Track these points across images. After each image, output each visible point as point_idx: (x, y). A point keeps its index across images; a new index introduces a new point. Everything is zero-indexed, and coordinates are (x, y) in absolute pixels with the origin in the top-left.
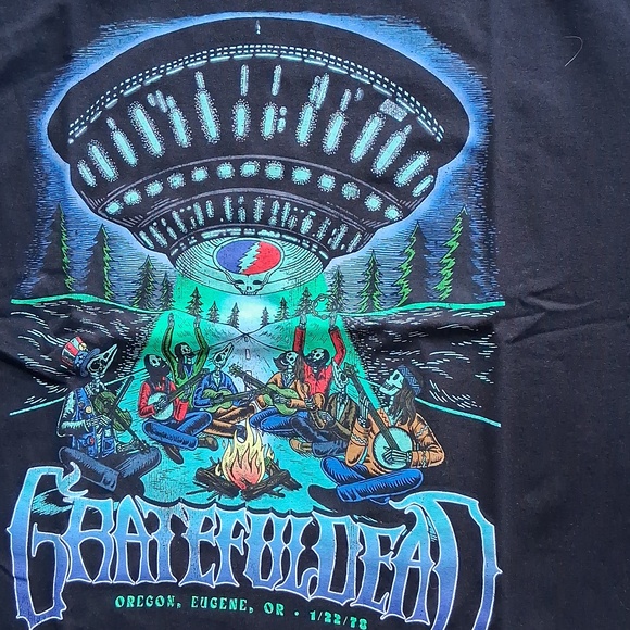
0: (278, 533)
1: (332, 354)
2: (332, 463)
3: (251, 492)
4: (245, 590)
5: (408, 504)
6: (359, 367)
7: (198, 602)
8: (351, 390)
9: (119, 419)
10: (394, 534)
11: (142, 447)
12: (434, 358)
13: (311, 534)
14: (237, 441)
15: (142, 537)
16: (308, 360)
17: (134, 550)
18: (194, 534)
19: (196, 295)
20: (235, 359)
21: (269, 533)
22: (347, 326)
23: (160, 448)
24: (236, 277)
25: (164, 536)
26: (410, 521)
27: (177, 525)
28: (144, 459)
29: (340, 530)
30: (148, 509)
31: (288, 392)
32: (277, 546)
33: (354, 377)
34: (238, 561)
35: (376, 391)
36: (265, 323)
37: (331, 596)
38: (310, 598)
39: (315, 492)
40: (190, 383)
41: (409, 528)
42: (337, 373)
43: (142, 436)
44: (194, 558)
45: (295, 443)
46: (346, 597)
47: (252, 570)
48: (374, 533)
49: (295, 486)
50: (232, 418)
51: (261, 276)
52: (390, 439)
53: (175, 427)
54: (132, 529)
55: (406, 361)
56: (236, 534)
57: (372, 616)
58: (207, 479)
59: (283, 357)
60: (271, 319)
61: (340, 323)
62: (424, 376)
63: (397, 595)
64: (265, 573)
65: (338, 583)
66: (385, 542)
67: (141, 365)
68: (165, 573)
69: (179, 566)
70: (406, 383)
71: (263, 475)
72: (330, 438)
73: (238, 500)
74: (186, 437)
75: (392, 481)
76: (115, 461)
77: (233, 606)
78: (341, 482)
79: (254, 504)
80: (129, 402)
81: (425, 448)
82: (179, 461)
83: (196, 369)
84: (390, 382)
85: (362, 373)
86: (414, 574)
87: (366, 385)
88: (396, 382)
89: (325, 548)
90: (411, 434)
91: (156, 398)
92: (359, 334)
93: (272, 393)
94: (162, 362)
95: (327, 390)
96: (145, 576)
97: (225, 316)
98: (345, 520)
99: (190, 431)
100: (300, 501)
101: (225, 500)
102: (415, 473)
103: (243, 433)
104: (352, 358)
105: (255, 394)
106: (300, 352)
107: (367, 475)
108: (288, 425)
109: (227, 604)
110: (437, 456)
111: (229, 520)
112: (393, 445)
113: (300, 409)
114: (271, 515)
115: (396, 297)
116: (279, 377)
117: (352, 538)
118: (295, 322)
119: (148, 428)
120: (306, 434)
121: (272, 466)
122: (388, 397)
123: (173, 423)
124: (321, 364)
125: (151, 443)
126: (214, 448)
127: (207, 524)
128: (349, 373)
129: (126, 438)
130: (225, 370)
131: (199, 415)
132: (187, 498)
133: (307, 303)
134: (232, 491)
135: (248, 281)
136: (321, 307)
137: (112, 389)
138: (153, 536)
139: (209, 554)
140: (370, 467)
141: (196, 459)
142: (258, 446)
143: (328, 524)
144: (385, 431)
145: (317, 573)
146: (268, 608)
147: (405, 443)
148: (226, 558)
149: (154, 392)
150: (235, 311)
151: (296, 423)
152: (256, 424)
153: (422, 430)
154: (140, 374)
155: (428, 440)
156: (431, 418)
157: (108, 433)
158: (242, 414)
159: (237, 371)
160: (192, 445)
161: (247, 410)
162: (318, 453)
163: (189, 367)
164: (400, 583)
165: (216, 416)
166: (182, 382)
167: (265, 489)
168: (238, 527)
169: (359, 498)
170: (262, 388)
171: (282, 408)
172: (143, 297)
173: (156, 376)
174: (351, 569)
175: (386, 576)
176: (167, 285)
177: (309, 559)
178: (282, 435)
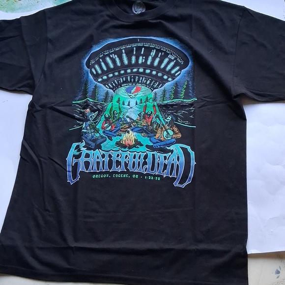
0: (137, 157)
1: (153, 112)
2: (152, 139)
3: (130, 147)
4: (128, 172)
5: (171, 148)
6: (160, 115)
7: (115, 176)
8: (158, 121)
9: (96, 130)
10: (167, 155)
11: (102, 137)
12: (179, 112)
13: (146, 157)
14: (127, 134)
15: (101, 160)
16: (147, 114)
17: (98, 163)
18: (114, 158)
19: (119, 99)
20: (127, 114)
21: (135, 157)
22: (158, 105)
23: (107, 137)
24: (130, 94)
25: (107, 159)
26: (172, 151)
27: (110, 156)
28: (102, 140)
29: (153, 155)
30: (103, 152)
31: (141, 122)
32: (137, 160)
33: (159, 117)
34: (126, 165)
35: (164, 120)
36: (137, 104)
37: (150, 172)
38: (145, 173)
39: (147, 146)
40: (116, 121)
41: (172, 153)
42: (154, 117)
43: (102, 134)
44: (114, 164)
45: (142, 134)
46: (155, 172)
47: (130, 167)
48: (162, 156)
49: (142, 145)
50: (126, 128)
51: (136, 94)
53: (111, 132)
54: (98, 158)
55: (172, 113)
56: (126, 158)
57: (161, 176)
58: (118, 144)
59: (140, 113)
60: (138, 103)
61: (156, 104)
62: (176, 117)
63: (168, 170)
64: (133, 167)
65: (153, 169)
66: (165, 158)
67: (103, 117)
68: (106, 168)
69: (110, 167)
70: (172, 119)
71: (134, 143)
72: (152, 133)
73: (127, 149)
75: (168, 142)
76: (94, 141)
77: (124, 176)
78: (154, 143)
79: (131, 150)
80: (99, 126)
81: (177, 134)
82: (111, 140)
83: (118, 117)
84: (168, 118)
85: (160, 116)
86: (173, 164)
87: (162, 119)
88: (169, 118)
89: (149, 160)
90: (173, 131)
91: (107, 125)
92: (160, 106)
93: (137, 122)
94: (109, 116)
95: (152, 121)
96: (101, 169)
97: (126, 104)
98: (155, 153)
99: (115, 133)
100: (143, 149)
101: (123, 149)
103: (128, 132)
104: (158, 113)
105: (133, 122)
106: (145, 112)
107: (161, 141)
108: (141, 130)
109: (123, 176)
110: (179, 135)
111: (124, 154)
112: (168, 134)
113: (144, 126)
114: (135, 153)
115: (170, 98)
116: (139, 118)
117: (156, 157)
118: (145, 104)
119: (104, 132)
120: (145, 132)
121: (136, 141)
122: (167, 122)
123: (110, 131)
124: (150, 115)
125: (104, 136)
126: (121, 136)
127: (118, 155)
128: (157, 117)
129: (98, 135)
130: (125, 117)
131: (118, 129)
132: (114, 149)
133: (147, 100)
134: (125, 147)
135: (133, 95)
136: (151, 101)
137: (95, 123)
138: (104, 159)
139: (118, 163)
140: (162, 139)
141: (116, 139)
142: (132, 136)
143: (150, 154)
144: (166, 130)
145: (147, 166)
146: (134, 176)
147: (171, 133)
148: (123, 164)
149: (106, 123)
150: (129, 102)
151: (143, 129)
152: (132, 130)
153: (176, 129)
155: (177, 132)
156: (178, 126)
157: (93, 134)
158: (129, 127)
159: (128, 117)
160: (115, 136)
161: (130, 127)
162: (148, 137)
163: (116, 117)
164: (169, 167)
165: (122, 128)
166: (114, 121)
167: (134, 146)
168: (127, 156)
169: (159, 147)
170: (134, 121)
171: (140, 126)
172: (105, 100)
173: (107, 119)
174: (156, 165)
175: (165, 166)
176: (112, 97)
177: (145, 163)
178: (139, 132)
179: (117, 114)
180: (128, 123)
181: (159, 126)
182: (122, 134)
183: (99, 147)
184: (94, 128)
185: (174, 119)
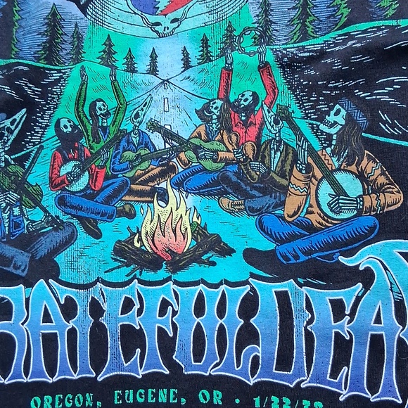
0: (211, 307)
1: (262, 95)
2: (269, 220)
3: (178, 262)
4: (176, 377)
5: (362, 259)
6: (294, 107)
7: (122, 397)
8: (287, 135)
9: (29, 195)
10: (347, 295)
11: (56, 224)
12: (383, 86)
13: (249, 306)
14: (157, 206)
15: (60, 326)
16: (235, 107)
17: (50, 342)
18: (113, 321)
19: (109, 43)
20: (152, 114)
21: (200, 309)
22: (279, 60)
23: (75, 222)
24: (152, 19)
25: (83, 322)
26: (367, 277)
27: (96, 309)
28: (59, 236)
29: (283, 298)
30: (64, 293)
31: (215, 145)
32: (211, 322)
33: (289, 119)
34: (167, 344)
35: (315, 130)
36: (187, 66)
37: (277, 377)
38: (252, 382)
39: (251, 256)
40: (107, 147)
41: (367, 287)
42: (269, 118)
43: (55, 211)
45: (225, 201)
46: (295, 376)
47: (183, 354)
48: (323, 298)
49: (227, 251)
50: (152, 179)
51: (178, 14)
52: (335, 185)
53: (91, 197)
54: (47, 318)
55: (348, 93)
56: (162, 312)
57: (329, 398)
58: (125, 252)
59: (207, 107)
60: (193, 62)
61: (270, 58)
62: (372, 108)
63: (358, 368)
64: (198, 355)
65: (285, 360)
66: (338, 307)
67: (51, 132)
69: (98, 360)
70: (349, 118)
71: (190, 242)
72: (265, 192)
73: (162, 274)
74: (104, 208)
75: (342, 233)
76: (26, 241)
77: (162, 398)
78: (280, 241)
79: (182, 276)
80: (39, 175)
81: (379, 190)
82: (97, 235)
84: (331, 118)
85: (297, 113)
86: (377, 341)
87: (303, 125)
88: (338, 118)
89: (267, 320)
90: (361, 176)
92: (290, 65)
93: (196, 149)
94: (74, 127)
95: (259, 137)
97: (143, 64)
98: (288, 286)
99: (108, 201)
100: (234, 267)
101: (148, 275)
102: (369, 221)
103: (164, 196)
104: (286, 98)
105: (176, 151)
106: (226, 99)
107: (311, 229)
108: (215, 183)
109: (156, 395)
110: (394, 198)
111: (153, 297)
113: (228, 162)
114: (201, 287)
115: (334, 22)
116: (202, 130)
117: (297, 305)
118: (221, 63)
119: (61, 202)
120: (238, 190)
121: (199, 231)
122: (329, 136)
123: (89, 194)
124: (249, 110)
125: (65, 218)
126: (131, 215)
127: (128, 305)
128: (284, 116)
129: (37, 215)
130: (143, 127)
131: (117, 182)
132: (108, 277)
133: (231, 40)
134: (154, 262)
135: (166, 21)
136: (247, 42)
137: (20, 162)
138: (71, 324)
139: (132, 338)
140: (315, 219)
141: (114, 231)
142: (182, 210)
143: (268, 292)
144: (329, 175)
145: (259, 351)
146: (203, 396)
147: (352, 186)
148: (152, 341)
149: (66, 161)
150: (154, 57)
151: (225, 179)
152: (178, 185)
153: (372, 168)
154: (51, 142)
155: (382, 180)
156: (383, 153)
157: (16, 211)
158: (162, 175)
159: (155, 126)
160: (111, 217)
161: (168, 170)
162: (252, 211)
163: (104, 129)
164: (361, 354)
165: (134, 180)
166: (97, 147)
167: (194, 257)
168: (165, 304)
169: (303, 258)
170: (184, 144)
171: (209, 164)
172: (50, 51)
173: (68, 142)
174: (299, 342)
175: (343, 347)
176: (78, 37)
177: (248, 335)
178: (210, 194)
179: (107, 115)
180: (156, 155)
181: (295, 160)
182: (137, 207)
183: (46, 269)
184: (21, 185)
185: (361, 119)
